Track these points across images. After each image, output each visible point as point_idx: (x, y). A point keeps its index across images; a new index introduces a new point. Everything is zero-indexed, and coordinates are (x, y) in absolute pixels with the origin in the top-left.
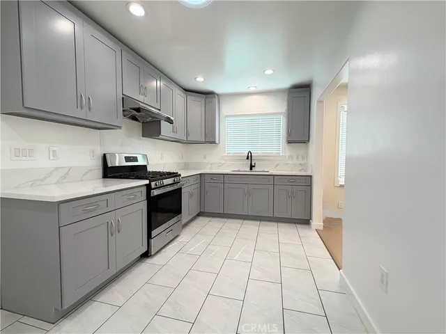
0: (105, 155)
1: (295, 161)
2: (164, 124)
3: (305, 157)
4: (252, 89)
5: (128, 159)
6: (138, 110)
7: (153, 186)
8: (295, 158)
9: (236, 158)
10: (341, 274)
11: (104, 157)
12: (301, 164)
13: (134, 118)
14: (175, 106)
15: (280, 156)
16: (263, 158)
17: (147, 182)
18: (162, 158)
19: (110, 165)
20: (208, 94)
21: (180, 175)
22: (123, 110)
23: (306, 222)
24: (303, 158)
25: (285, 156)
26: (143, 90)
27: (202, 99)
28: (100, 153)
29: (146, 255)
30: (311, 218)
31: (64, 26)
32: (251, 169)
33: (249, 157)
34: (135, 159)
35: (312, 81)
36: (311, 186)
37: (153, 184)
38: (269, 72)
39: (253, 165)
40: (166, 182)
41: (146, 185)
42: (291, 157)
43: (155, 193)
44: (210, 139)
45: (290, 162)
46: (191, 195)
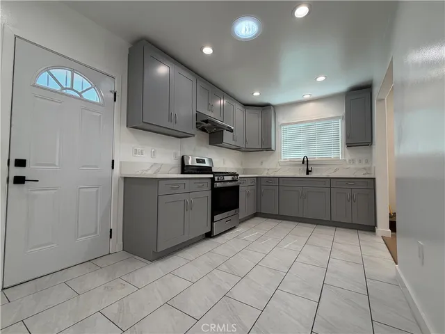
0: (183, 156)
1: (357, 165)
2: (226, 133)
3: (369, 160)
4: (307, 97)
5: (198, 161)
6: (207, 121)
7: (216, 180)
8: (357, 162)
9: (293, 163)
10: (397, 271)
11: (183, 158)
12: (364, 168)
13: (203, 130)
14: (235, 118)
15: (339, 160)
16: (321, 163)
17: (212, 176)
18: (224, 163)
19: (186, 164)
20: (264, 107)
21: (238, 175)
22: (197, 123)
23: (371, 229)
24: (367, 162)
25: (345, 160)
26: (210, 107)
27: (259, 111)
28: (179, 155)
29: (209, 235)
30: (376, 225)
31: (163, 70)
32: (307, 174)
33: (306, 162)
34: (203, 161)
35: (372, 81)
36: (375, 189)
37: (216, 178)
38: (321, 79)
39: (310, 169)
40: (227, 178)
41: (211, 178)
42: (352, 161)
43: (218, 185)
44: (266, 146)
45: (352, 166)
46: (248, 194)
